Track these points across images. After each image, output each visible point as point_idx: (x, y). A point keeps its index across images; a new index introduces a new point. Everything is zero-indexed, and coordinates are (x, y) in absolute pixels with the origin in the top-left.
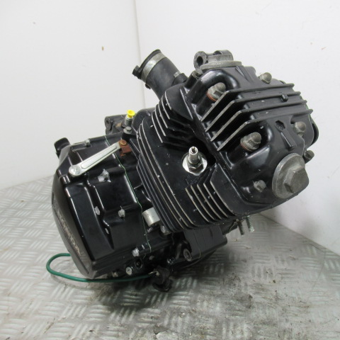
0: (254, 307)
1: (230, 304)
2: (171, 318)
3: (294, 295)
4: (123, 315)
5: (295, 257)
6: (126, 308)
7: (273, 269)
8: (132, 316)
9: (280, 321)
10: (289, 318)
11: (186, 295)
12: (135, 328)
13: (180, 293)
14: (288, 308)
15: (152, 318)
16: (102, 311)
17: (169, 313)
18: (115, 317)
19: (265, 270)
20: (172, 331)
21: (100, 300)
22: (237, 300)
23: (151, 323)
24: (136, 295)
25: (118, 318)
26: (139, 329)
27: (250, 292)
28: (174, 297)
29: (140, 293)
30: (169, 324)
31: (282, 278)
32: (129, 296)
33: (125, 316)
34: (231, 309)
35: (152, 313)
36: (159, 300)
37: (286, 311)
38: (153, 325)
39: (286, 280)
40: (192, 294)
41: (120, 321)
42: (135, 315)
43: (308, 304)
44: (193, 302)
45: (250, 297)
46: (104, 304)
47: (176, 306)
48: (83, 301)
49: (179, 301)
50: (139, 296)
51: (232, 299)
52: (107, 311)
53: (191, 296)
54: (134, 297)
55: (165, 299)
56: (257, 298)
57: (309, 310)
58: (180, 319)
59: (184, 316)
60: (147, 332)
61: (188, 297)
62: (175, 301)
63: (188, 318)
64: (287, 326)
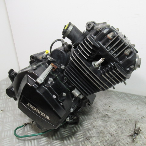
0: (110, 117)
1: (103, 119)
2: (89, 132)
3: (119, 109)
4: (69, 140)
5: (109, 96)
6: (68, 137)
7: (106, 103)
8: (74, 139)
9: (122, 118)
10: (123, 116)
11: (87, 122)
12: (79, 142)
13: (84, 122)
14: (120, 113)
15: (82, 135)
16: (58, 143)
17: (86, 131)
18: (67, 142)
19: (104, 104)
20: (93, 137)
21: (53, 139)
22: (104, 117)
23: (83, 137)
24: (66, 131)
25: (69, 142)
26: (81, 142)
27: (106, 113)
28: (83, 125)
29: (67, 130)
30: (90, 135)
31: (111, 104)
32: (64, 132)
33: (71, 140)
34: (104, 121)
35: (80, 134)
36: (78, 128)
37: (120, 114)
38: (85, 138)
39: (113, 105)
40: (89, 121)
41: (71, 142)
42: (74, 138)
43: (125, 110)
44: (91, 124)
45: (107, 114)
46: (57, 140)
47: (87, 127)
48: (45, 143)
49: (87, 125)
50: (68, 130)
51: (102, 117)
52: (61, 142)
53: (89, 122)
54: (66, 132)
55: (80, 127)
56: (109, 114)
57: (126, 111)
58: (92, 131)
59: (93, 130)
60: (85, 141)
61: (88, 123)
62: (85, 126)
63: (94, 130)
64: (125, 119)
